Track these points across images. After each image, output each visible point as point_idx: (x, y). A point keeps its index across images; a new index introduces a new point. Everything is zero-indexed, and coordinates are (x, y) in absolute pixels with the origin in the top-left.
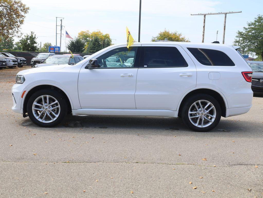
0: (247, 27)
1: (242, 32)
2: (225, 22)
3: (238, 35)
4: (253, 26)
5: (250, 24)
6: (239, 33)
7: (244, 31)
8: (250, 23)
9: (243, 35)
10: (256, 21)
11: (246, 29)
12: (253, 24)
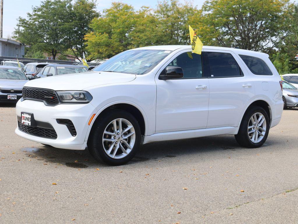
0: (32, 13)
1: (25, 20)
2: (3, 3)
3: (20, 23)
4: (40, 13)
5: (36, 9)
6: (20, 21)
7: (27, 19)
8: (36, 7)
9: (26, 23)
10: (43, 6)
11: (31, 16)
12: (39, 10)
